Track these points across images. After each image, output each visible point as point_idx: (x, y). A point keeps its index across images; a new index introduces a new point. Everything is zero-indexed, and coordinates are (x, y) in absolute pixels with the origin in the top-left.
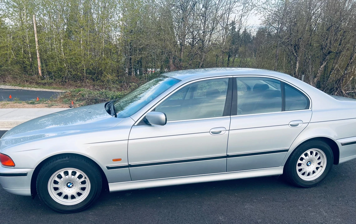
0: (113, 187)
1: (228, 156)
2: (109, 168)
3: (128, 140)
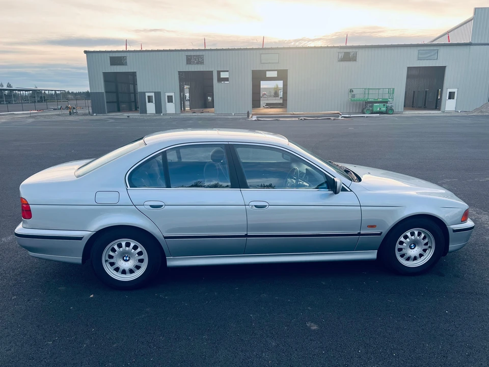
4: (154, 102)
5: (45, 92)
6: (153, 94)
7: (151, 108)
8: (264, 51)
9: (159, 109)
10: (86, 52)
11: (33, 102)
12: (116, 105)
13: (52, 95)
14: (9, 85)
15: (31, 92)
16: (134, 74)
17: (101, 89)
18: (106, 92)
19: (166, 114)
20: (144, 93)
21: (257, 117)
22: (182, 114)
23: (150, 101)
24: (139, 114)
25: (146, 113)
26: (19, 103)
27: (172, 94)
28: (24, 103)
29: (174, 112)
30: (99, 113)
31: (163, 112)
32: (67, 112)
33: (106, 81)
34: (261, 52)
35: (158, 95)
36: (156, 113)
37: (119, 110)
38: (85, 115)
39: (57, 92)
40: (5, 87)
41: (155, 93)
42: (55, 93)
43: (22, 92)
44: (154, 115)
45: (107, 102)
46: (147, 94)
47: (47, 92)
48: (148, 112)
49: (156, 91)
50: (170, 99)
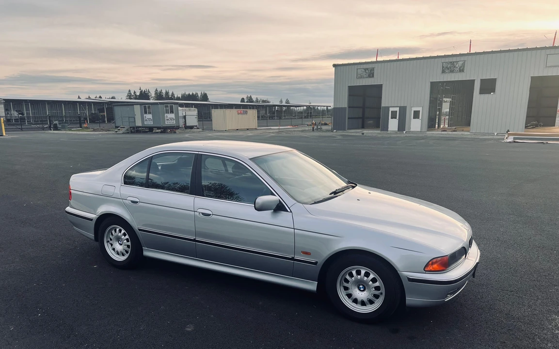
4: (398, 118)
5: (317, 108)
6: (397, 109)
7: (393, 125)
8: (552, 51)
9: (402, 126)
10: (334, 66)
11: (300, 118)
12: (360, 121)
13: (323, 111)
14: (287, 102)
15: (305, 108)
16: (379, 87)
17: (344, 104)
18: (349, 107)
19: (409, 132)
20: (388, 108)
21: (514, 138)
22: (428, 132)
23: (394, 117)
24: (379, 132)
25: (388, 131)
26: (288, 119)
27: (420, 109)
28: (293, 119)
29: (419, 130)
30: (339, 130)
31: (407, 130)
32: (311, 128)
33: (350, 95)
34: (548, 51)
35: (403, 110)
36: (399, 130)
37: (363, 127)
38: (327, 131)
39: (329, 108)
40: (284, 104)
41: (400, 107)
42: (327, 108)
43: (298, 108)
44: (395, 133)
45: (349, 118)
46: (391, 109)
47: (319, 108)
48: (389, 130)
49: (402, 105)
50: (416, 115)
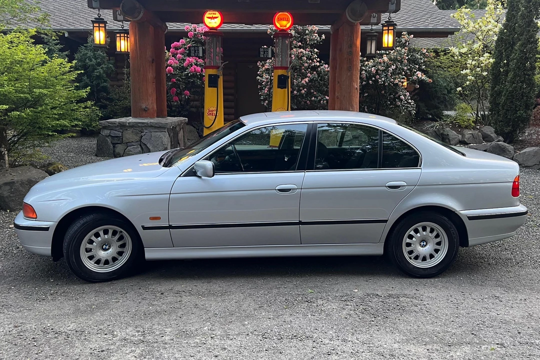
0: (150, 254)
1: (300, 223)
2: (144, 228)
3: (170, 194)
